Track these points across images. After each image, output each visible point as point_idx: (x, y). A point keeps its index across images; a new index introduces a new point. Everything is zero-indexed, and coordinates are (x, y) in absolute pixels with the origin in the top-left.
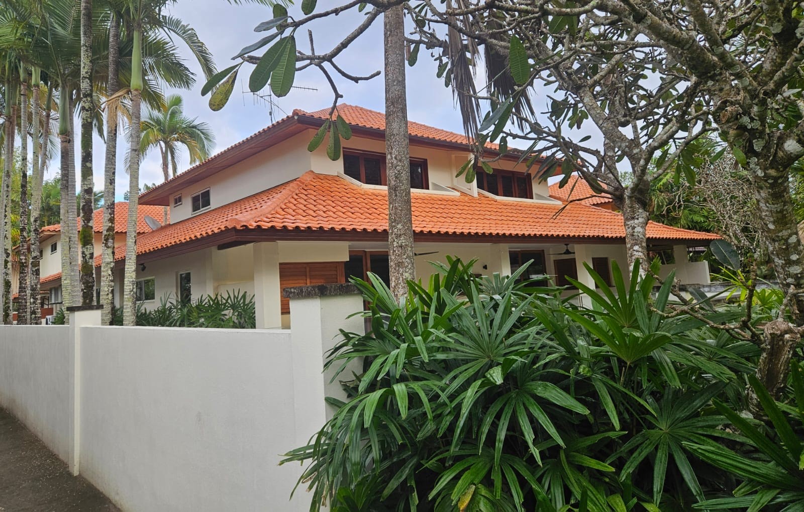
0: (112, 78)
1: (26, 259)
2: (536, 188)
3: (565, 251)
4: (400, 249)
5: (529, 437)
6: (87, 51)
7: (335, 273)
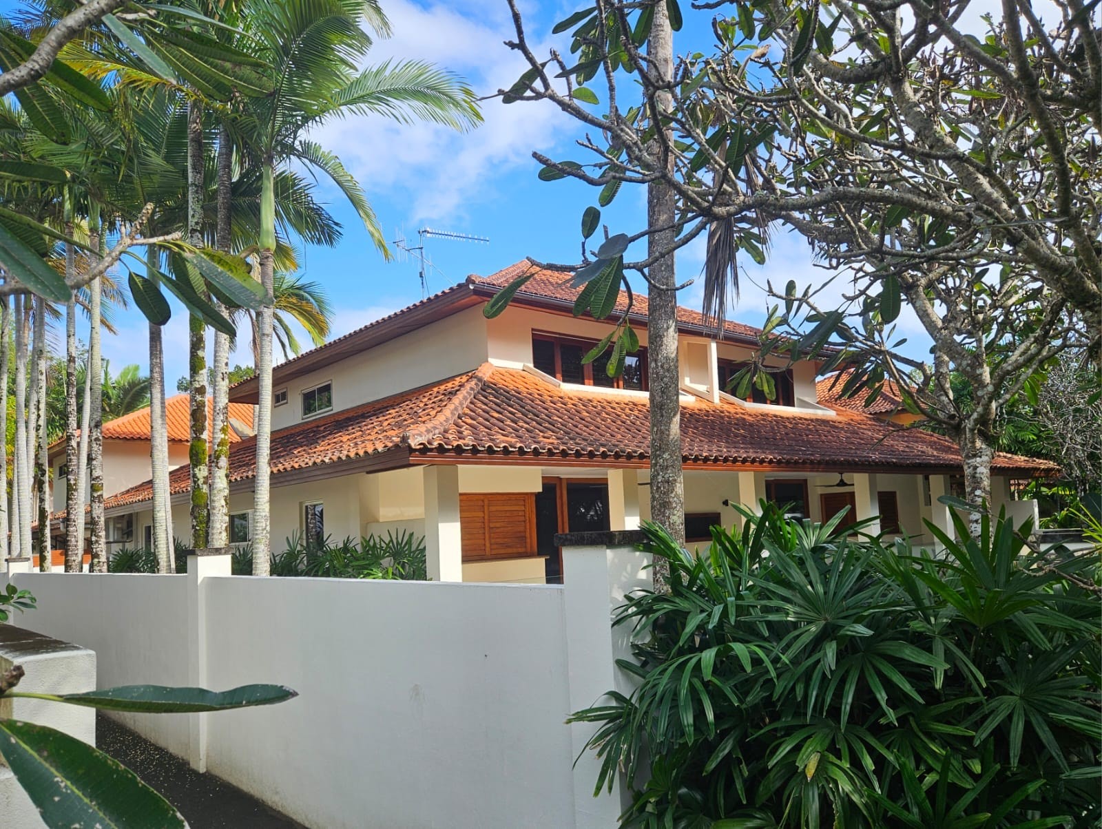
0: (222, 229)
1: (75, 480)
2: (799, 393)
3: (838, 482)
4: (666, 485)
5: (882, 697)
6: (196, 192)
7: (523, 508)
